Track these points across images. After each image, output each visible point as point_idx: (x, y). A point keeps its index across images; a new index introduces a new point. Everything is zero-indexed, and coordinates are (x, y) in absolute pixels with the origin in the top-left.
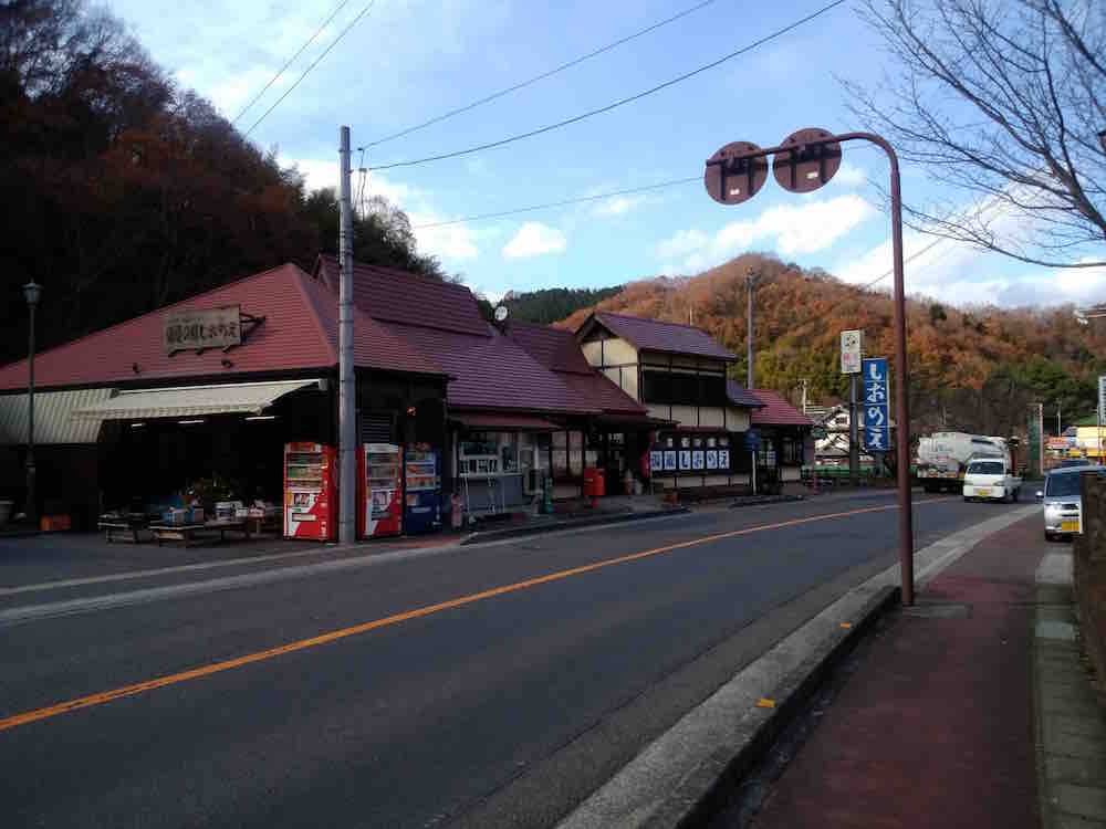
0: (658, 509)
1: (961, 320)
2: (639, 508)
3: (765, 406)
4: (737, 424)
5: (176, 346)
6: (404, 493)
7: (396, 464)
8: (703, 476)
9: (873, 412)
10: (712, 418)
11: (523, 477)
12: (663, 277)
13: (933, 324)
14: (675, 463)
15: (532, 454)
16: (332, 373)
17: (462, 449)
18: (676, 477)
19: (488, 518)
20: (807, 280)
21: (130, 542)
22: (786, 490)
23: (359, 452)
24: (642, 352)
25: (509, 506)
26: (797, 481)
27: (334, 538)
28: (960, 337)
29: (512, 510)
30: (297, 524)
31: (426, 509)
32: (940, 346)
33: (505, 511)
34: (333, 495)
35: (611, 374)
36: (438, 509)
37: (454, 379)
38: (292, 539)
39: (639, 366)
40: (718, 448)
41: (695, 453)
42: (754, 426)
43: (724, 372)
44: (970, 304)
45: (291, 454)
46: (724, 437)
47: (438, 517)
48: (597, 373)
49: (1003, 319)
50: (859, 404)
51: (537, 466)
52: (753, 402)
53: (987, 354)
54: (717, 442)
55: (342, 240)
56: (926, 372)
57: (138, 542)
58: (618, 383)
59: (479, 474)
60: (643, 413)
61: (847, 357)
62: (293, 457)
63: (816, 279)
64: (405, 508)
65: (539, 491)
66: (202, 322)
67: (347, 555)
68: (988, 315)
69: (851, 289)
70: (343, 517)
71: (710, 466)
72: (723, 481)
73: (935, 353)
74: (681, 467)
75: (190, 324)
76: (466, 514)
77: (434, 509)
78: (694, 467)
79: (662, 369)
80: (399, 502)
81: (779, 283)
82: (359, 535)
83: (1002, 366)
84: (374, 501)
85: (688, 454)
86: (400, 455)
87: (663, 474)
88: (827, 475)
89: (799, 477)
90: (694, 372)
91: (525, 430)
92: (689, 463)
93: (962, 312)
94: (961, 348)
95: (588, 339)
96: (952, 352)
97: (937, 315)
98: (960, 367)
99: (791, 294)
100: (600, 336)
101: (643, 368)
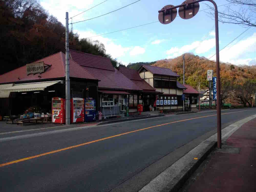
0: (158, 115)
1: (238, 69)
2: (152, 114)
3: (187, 89)
4: (179, 93)
5: (29, 73)
6: (85, 111)
7: (82, 103)
8: (170, 106)
9: (215, 90)
10: (173, 92)
11: (120, 106)
12: (166, 59)
13: (231, 69)
14: (163, 103)
15: (123, 100)
16: (63, 79)
17: (103, 99)
18: (163, 107)
19: (110, 118)
20: (201, 59)
21: (11, 124)
22: (192, 110)
23: (71, 100)
24: (154, 75)
25: (116, 114)
26: (195, 108)
27: (64, 123)
28: (238, 73)
29: (117, 115)
30: (55, 119)
31: (91, 115)
32: (233, 75)
33: (115, 115)
34: (64, 111)
35: (147, 81)
36: (95, 115)
37: (100, 81)
38: (54, 123)
39: (154, 78)
40: (174, 99)
41: (168, 101)
42: (184, 94)
43: (176, 80)
44: (241, 65)
45: (53, 101)
46: (176, 97)
47: (95, 117)
48: (143, 80)
49: (249, 68)
50: (212, 89)
51: (124, 104)
52: (184, 88)
53: (244, 77)
54: (174, 98)
55: (66, 43)
56: (229, 81)
57: (13, 124)
58: (148, 83)
59: (107, 106)
60: (155, 90)
61: (209, 76)
62: (54, 101)
63: (203, 59)
64: (85, 115)
65: (124, 110)
66: (35, 66)
67: (68, 128)
68: (245, 67)
69: (211, 61)
70: (67, 117)
71: (172, 104)
72: (175, 108)
73: (231, 77)
74: (165, 104)
75: (32, 67)
76: (103, 116)
77: (94, 115)
78: (168, 104)
79: (160, 79)
80: (83, 113)
81: (194, 60)
82: (71, 122)
83: (248, 79)
84: (76, 113)
85: (166, 101)
86: (84, 101)
87: (160, 106)
88: (203, 106)
89: (196, 107)
90: (168, 80)
91: (120, 94)
92: (167, 103)
93: (239, 67)
94: (238, 75)
95: (141, 72)
96: (236, 76)
97: (232, 67)
98: (238, 80)
99: (197, 63)
100: (144, 71)
101: (155, 79)
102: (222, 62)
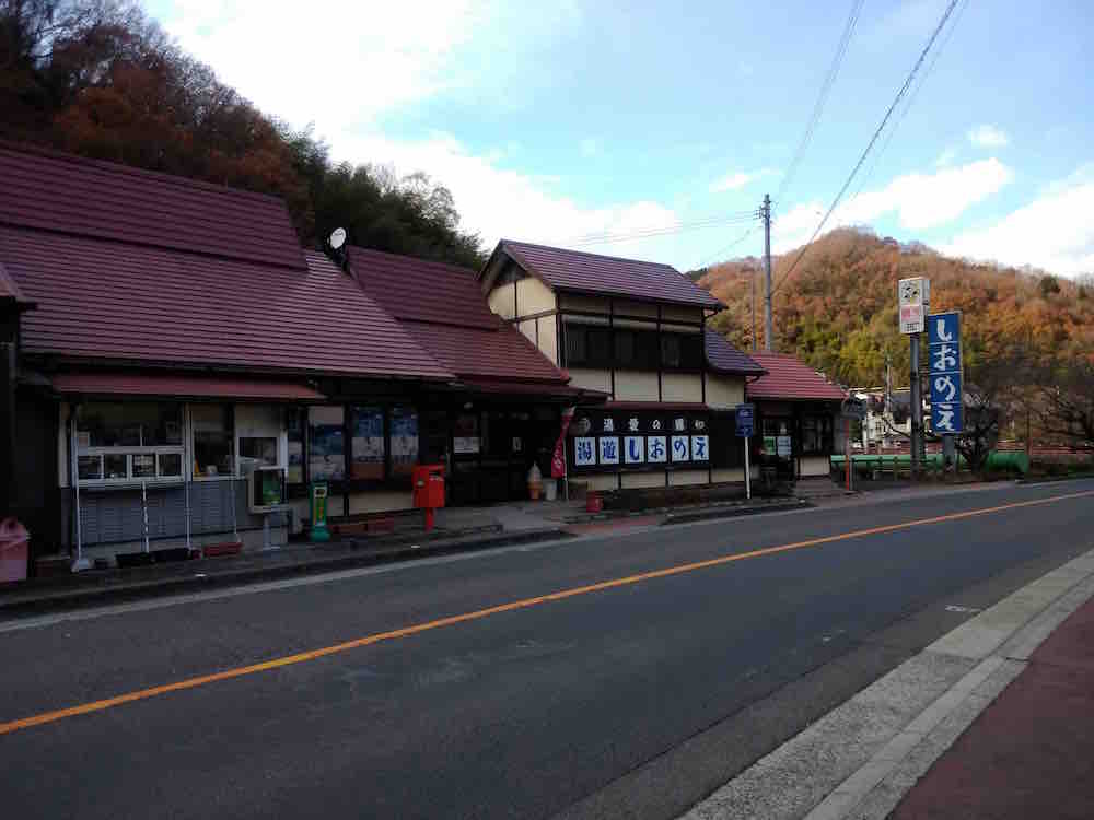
1: (1077, 292)
3: (766, 373)
4: (722, 399)
8: (667, 471)
9: (942, 383)
10: (681, 391)
13: (1045, 297)
14: (617, 453)
15: (272, 441)
18: (620, 475)
20: (905, 254)
24: (561, 293)
26: (826, 476)
28: (1075, 311)
32: (1053, 321)
33: (189, 543)
35: (527, 329)
39: (559, 313)
40: (690, 431)
41: (651, 440)
42: (748, 400)
43: (702, 326)
46: (701, 417)
48: (508, 328)
50: (923, 374)
52: (753, 367)
54: (689, 424)
56: (1037, 349)
58: (533, 340)
60: (565, 382)
61: (907, 313)
63: (915, 253)
69: (952, 263)
71: (677, 456)
72: (701, 478)
73: (1048, 328)
74: (628, 460)
78: (651, 460)
79: (594, 320)
81: (873, 258)
85: (639, 441)
87: (598, 470)
89: (826, 471)
90: (653, 326)
91: (251, 402)
92: (642, 454)
93: (1078, 283)
94: (1077, 322)
95: (499, 282)
96: (1066, 327)
97: (1050, 285)
98: (1076, 343)
99: (886, 270)
100: (514, 275)
101: (565, 317)
102: (1002, 265)
